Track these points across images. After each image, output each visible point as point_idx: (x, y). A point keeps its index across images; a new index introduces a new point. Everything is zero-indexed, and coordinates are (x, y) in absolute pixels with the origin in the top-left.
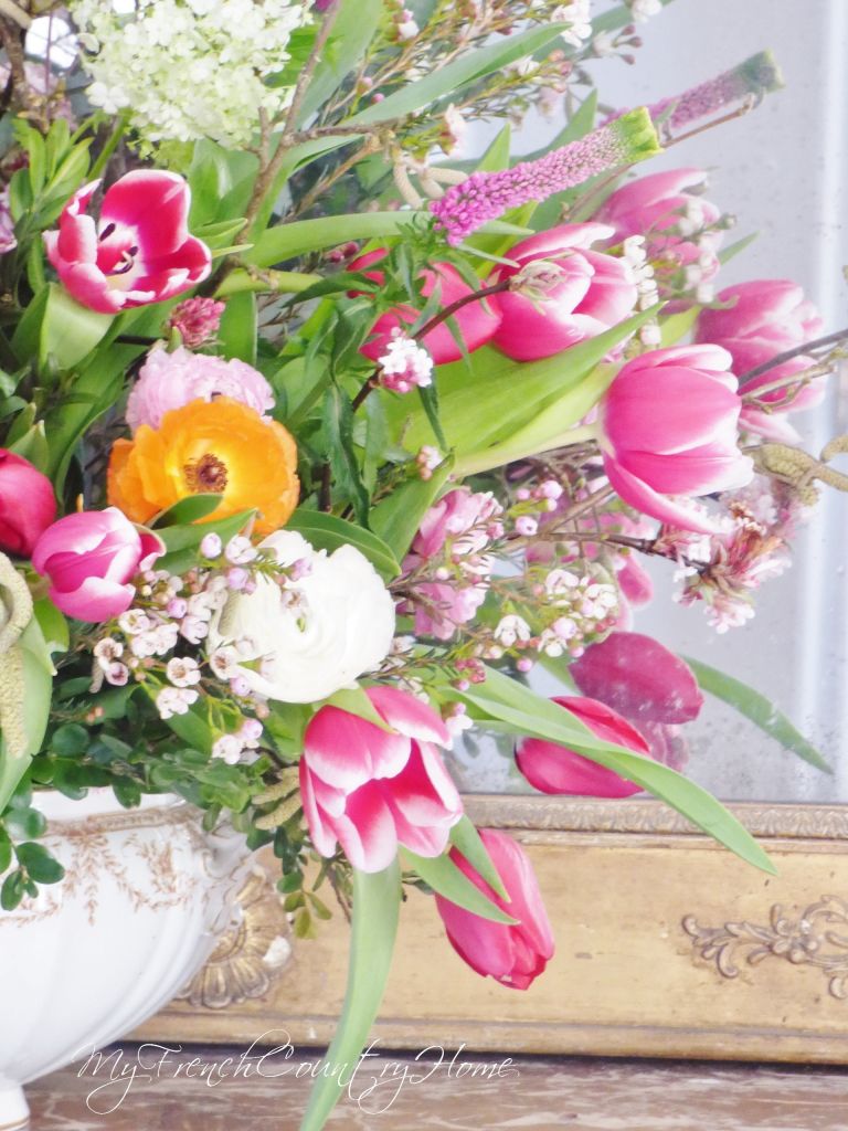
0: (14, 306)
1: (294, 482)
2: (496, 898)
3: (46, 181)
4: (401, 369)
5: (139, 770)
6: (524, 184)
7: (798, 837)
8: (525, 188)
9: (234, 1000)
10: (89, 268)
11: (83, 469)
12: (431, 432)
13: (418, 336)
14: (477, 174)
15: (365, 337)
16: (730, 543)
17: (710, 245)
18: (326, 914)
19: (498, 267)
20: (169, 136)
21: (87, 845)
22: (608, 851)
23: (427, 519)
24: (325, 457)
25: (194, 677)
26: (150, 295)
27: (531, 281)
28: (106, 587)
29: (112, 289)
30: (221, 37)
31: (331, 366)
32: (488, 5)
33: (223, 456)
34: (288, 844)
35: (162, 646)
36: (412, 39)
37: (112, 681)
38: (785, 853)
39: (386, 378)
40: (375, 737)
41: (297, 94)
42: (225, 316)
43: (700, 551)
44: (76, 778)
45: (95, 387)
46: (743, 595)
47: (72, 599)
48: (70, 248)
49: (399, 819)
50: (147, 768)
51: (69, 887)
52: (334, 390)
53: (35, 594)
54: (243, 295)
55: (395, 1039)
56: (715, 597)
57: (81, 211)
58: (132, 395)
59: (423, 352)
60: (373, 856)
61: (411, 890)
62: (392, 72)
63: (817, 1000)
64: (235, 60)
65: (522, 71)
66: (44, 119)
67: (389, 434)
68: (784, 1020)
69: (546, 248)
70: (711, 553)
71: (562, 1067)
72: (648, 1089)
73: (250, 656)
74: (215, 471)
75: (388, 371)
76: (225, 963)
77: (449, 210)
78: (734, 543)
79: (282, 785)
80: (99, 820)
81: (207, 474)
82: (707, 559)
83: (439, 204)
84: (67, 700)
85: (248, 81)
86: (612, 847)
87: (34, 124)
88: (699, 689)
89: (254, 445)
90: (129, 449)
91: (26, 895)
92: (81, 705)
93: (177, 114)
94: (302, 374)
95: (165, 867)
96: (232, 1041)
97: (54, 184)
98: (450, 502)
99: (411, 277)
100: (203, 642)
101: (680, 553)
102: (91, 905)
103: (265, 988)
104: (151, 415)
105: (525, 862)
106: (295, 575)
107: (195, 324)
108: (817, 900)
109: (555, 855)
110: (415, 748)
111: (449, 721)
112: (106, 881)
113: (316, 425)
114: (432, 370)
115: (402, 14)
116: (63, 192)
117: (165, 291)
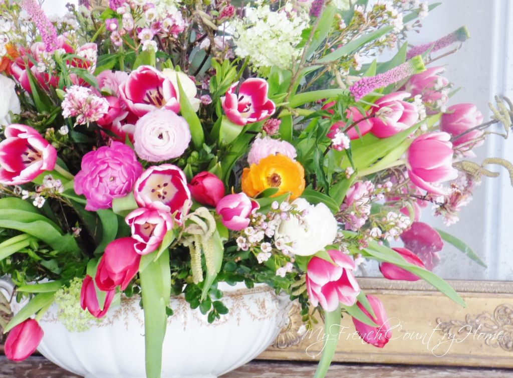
0: (211, 122)
1: (303, 181)
2: (372, 318)
3: (222, 80)
4: (339, 143)
5: (253, 276)
6: (380, 81)
7: (475, 292)
8: (380, 82)
9: (288, 346)
10: (235, 111)
11: (235, 174)
12: (349, 163)
13: (345, 132)
14: (364, 78)
15: (327, 132)
16: (450, 197)
17: (445, 92)
18: (316, 322)
19: (372, 107)
20: (261, 65)
21: (237, 299)
22: (411, 297)
23: (349, 192)
24: (314, 171)
25: (270, 249)
26: (255, 120)
27: (382, 114)
28: (240, 219)
29: (243, 118)
30: (279, 33)
31: (316, 142)
32: (369, 18)
33: (279, 174)
34: (303, 300)
35: (259, 239)
36: (344, 29)
37: (243, 249)
38: (470, 297)
39: (334, 146)
40: (330, 267)
41: (304, 51)
42: (280, 125)
43: (441, 200)
44: (232, 278)
45: (237, 149)
46: (455, 214)
47: (229, 223)
48: (229, 104)
49: (339, 293)
50: (256, 276)
51: (231, 314)
52: (317, 150)
53: (217, 221)
54: (288, 117)
55: (341, 359)
56: (446, 214)
57: (232, 92)
58: (249, 153)
59: (346, 137)
60: (331, 306)
61: (344, 314)
62: (337, 41)
63: (481, 346)
64: (284, 40)
65: (380, 41)
66: (221, 60)
67: (336, 163)
68: (470, 352)
69: (388, 101)
70: (444, 200)
71: (397, 368)
72: (425, 376)
73: (288, 242)
74: (277, 179)
75: (335, 144)
76: (285, 334)
77: (355, 90)
78: (452, 196)
79: (301, 281)
80: (241, 291)
81: (274, 180)
82: (443, 202)
83: (352, 88)
84: (229, 253)
85: (288, 47)
86: (413, 295)
87: (218, 61)
88: (442, 240)
89: (290, 170)
90: (249, 171)
91: (216, 318)
92: (233, 256)
93: (265, 58)
94: (307, 144)
95: (263, 306)
96: (287, 359)
97: (224, 81)
98: (356, 186)
99: (342, 113)
100: (273, 237)
101: (434, 200)
102: (238, 319)
103: (298, 342)
104: (256, 160)
105: (382, 306)
106: (303, 215)
107: (271, 128)
108: (481, 313)
109: (393, 298)
110: (344, 270)
111: (356, 260)
112: (243, 311)
113: (311, 161)
114: (350, 143)
115: (340, 21)
116: (227, 84)
117: (260, 118)
